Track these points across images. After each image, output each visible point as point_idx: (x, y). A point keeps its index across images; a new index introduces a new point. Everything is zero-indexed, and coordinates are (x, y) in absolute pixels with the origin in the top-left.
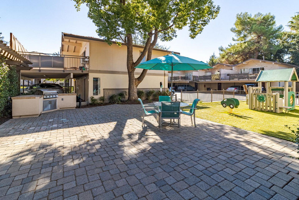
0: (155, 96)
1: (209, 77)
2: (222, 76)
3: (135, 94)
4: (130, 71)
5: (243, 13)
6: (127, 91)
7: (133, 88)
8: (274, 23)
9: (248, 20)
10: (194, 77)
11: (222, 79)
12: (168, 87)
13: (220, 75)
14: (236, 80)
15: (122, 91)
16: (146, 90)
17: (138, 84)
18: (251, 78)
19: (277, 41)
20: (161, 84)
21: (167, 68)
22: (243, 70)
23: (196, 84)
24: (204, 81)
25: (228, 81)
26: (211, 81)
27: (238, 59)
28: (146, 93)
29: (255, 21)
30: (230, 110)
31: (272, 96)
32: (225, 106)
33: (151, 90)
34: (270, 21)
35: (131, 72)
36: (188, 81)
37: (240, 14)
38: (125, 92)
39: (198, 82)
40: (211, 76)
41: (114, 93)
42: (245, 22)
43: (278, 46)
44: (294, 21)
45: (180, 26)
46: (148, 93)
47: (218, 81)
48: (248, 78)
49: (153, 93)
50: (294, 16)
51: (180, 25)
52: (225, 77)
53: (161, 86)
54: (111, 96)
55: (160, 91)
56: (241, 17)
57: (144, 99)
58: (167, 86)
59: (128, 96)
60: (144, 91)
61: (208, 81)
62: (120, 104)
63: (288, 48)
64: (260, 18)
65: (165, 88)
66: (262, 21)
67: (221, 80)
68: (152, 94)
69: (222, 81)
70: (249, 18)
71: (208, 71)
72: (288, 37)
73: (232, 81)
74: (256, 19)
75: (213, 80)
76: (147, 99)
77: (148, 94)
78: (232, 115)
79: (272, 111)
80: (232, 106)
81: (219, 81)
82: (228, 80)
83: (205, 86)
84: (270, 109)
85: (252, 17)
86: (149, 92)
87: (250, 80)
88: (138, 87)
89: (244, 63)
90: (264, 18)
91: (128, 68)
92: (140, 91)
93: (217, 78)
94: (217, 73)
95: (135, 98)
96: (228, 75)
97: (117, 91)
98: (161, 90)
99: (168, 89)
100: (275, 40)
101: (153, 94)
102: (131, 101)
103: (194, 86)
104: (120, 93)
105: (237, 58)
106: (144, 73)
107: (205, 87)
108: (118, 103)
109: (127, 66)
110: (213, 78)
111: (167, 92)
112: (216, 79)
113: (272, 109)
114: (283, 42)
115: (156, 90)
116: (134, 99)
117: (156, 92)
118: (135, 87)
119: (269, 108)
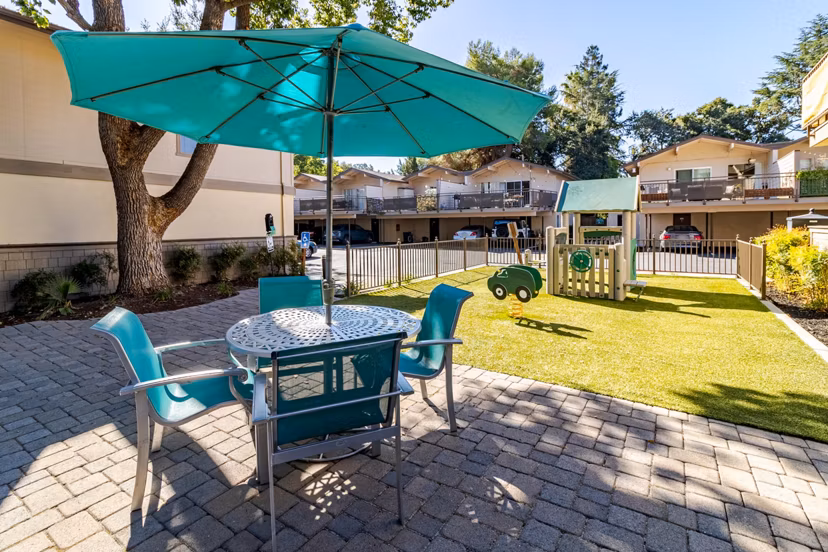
0: (246, 265)
1: (411, 203)
2: (443, 201)
3: (152, 263)
4: (123, 162)
5: (483, 42)
6: (113, 251)
7: (143, 237)
8: (541, 79)
9: (494, 62)
10: (370, 201)
11: (442, 208)
12: (296, 233)
13: (438, 196)
14: (474, 212)
15: (91, 251)
16: (207, 245)
17: (168, 224)
18: (509, 206)
19: (545, 123)
20: (269, 221)
21: (294, 138)
22: (486, 186)
23: (376, 223)
24: (398, 213)
25: (456, 213)
26: (415, 212)
27: (473, 160)
28: (209, 258)
29: (507, 66)
30: (517, 307)
31: (607, 254)
32: (501, 294)
33: (231, 244)
34: (534, 74)
35: (123, 168)
36: (352, 215)
37: (475, 42)
38: (107, 256)
39: (382, 218)
40: (414, 199)
41: (43, 263)
42: (487, 66)
43: (548, 134)
44: (570, 83)
45: (334, 20)
46: (217, 256)
47: (433, 214)
48: (500, 205)
49: (238, 254)
50: (569, 74)
51: (331, 15)
52: (449, 203)
53: (268, 229)
54: (22, 278)
55: (265, 249)
56: (480, 52)
57: (204, 281)
58: (290, 230)
59: (117, 276)
60: (199, 249)
61: (406, 213)
62: (69, 317)
63: (564, 140)
64: (516, 62)
65: (283, 237)
66: (521, 69)
67: (441, 212)
68: (233, 258)
69: (443, 214)
70: (495, 58)
71: (405, 185)
72: (565, 115)
73: (467, 213)
74: (508, 62)
75: (422, 210)
76: (214, 280)
77: (218, 260)
78: (527, 326)
79: (606, 295)
80: (523, 294)
81: (435, 212)
82: (458, 211)
83: (398, 226)
84: (602, 289)
85: (501, 57)
86: (220, 252)
87: (506, 210)
88: (167, 236)
89: (489, 168)
90: (524, 63)
91: (105, 148)
92: (182, 252)
93: (432, 204)
94: (429, 191)
95: (152, 282)
96: (456, 197)
97: (59, 254)
98: (270, 243)
99: (295, 239)
100: (543, 120)
101: (239, 259)
102: (132, 296)
103: (368, 227)
104: (75, 261)
105: (468, 156)
106: (194, 174)
107: (398, 229)
108: (58, 313)
109: (101, 139)
110: (422, 204)
111: (293, 249)
112: (429, 209)
113: (606, 290)
114: (555, 127)
115: (250, 245)
116: (148, 286)
117: (252, 250)
118: (150, 236)
119: (597, 289)
